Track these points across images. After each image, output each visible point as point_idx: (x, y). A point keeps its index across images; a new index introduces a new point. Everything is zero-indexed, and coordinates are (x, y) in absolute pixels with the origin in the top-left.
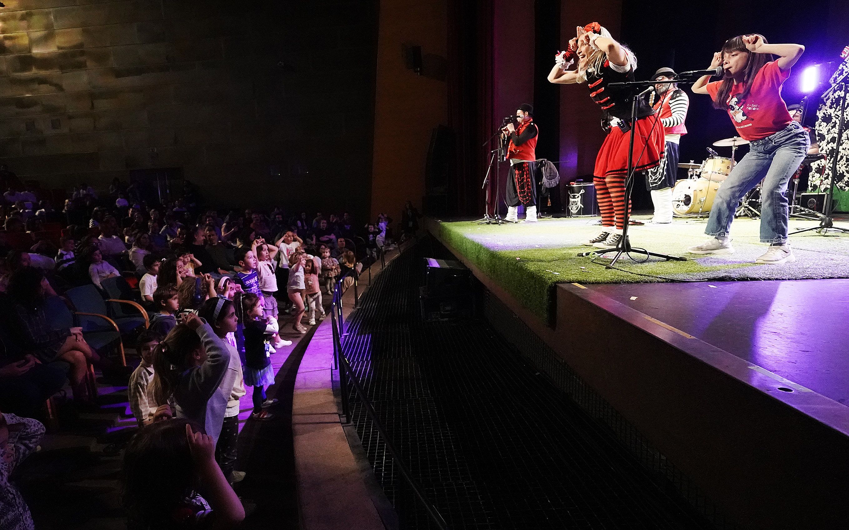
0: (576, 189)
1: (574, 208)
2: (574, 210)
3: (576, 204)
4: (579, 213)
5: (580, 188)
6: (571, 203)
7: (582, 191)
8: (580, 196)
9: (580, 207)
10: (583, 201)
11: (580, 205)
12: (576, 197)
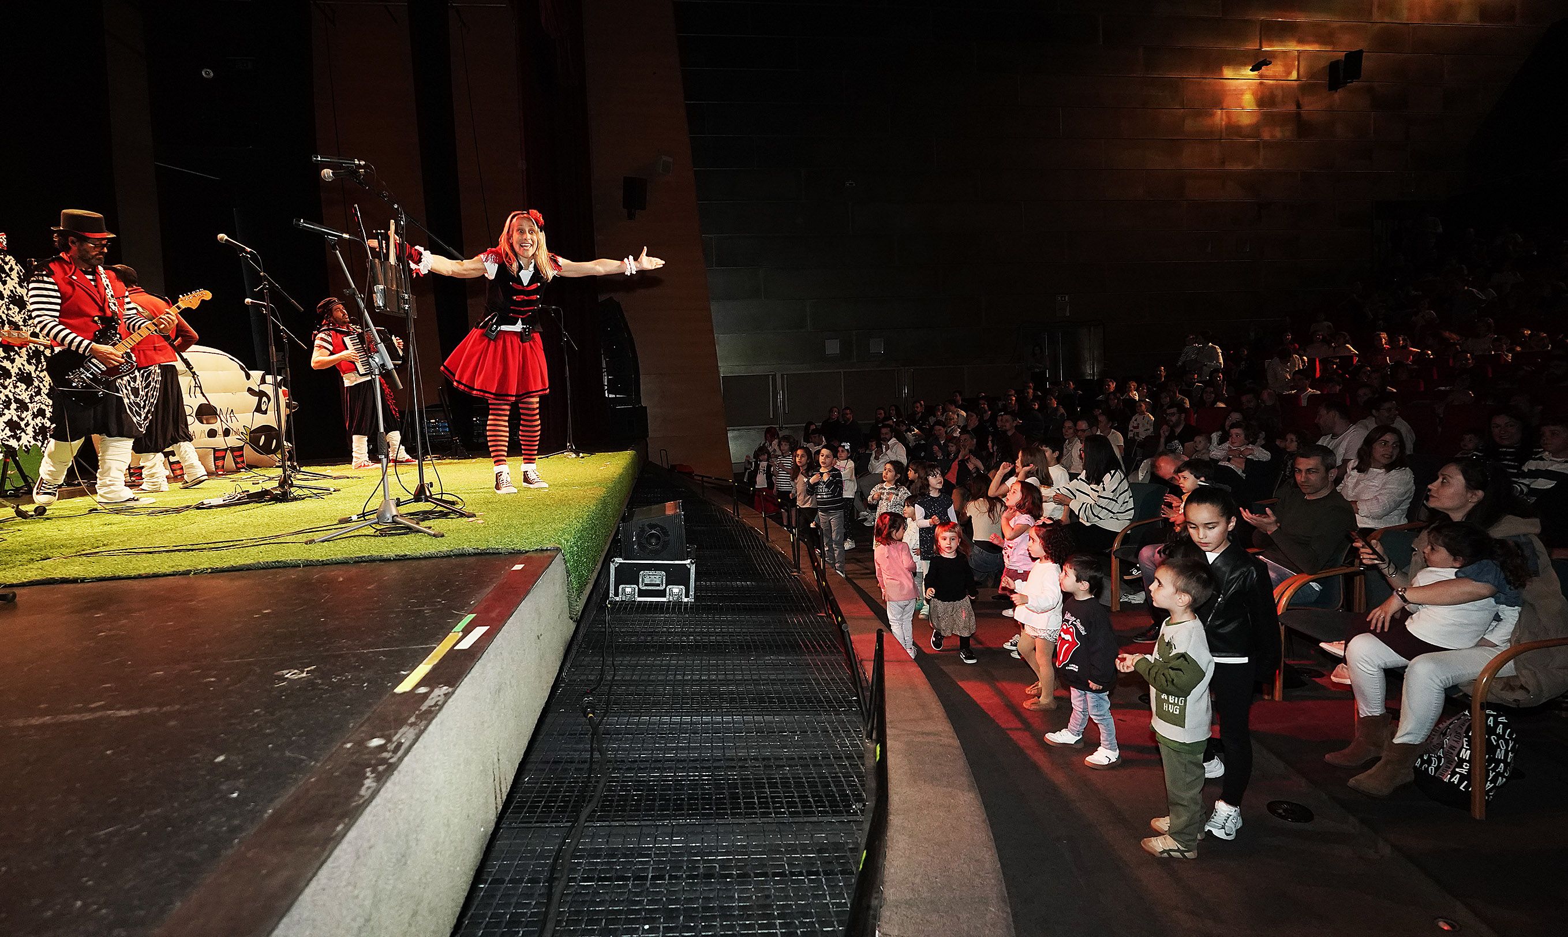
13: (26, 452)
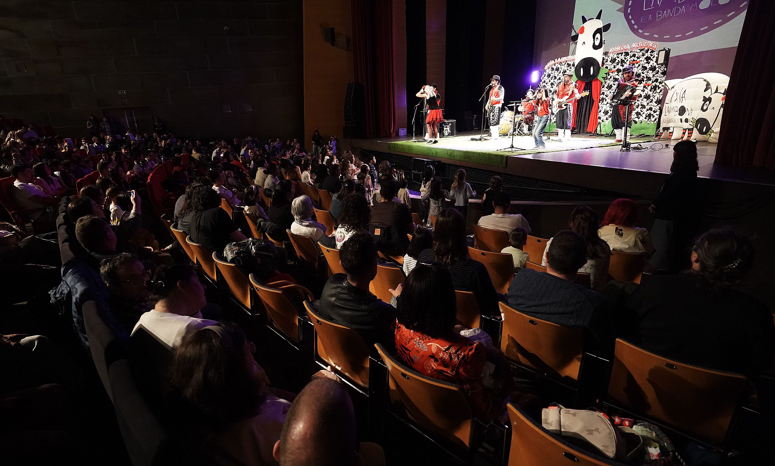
0: (447, 123)
1: (446, 133)
2: (446, 134)
3: (447, 131)
4: (449, 135)
5: (449, 123)
6: (444, 130)
7: (450, 124)
8: (449, 127)
9: (449, 132)
10: (451, 129)
11: (449, 131)
12: (447, 127)
13: (641, 123)
